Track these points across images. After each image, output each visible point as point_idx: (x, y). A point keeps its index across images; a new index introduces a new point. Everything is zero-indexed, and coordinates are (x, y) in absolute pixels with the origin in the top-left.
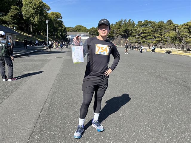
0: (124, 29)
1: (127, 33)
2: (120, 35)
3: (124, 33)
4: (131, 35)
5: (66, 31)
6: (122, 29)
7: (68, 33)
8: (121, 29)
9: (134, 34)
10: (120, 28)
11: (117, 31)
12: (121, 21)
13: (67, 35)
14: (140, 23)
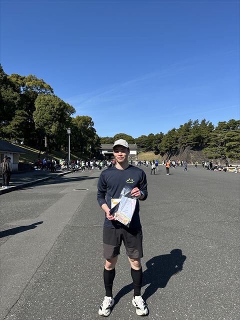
0: (195, 136)
1: (200, 142)
2: (188, 145)
3: (195, 141)
4: (207, 145)
5: (100, 144)
6: (191, 136)
7: (103, 146)
8: (189, 136)
9: (213, 144)
10: (188, 134)
11: (182, 140)
12: (190, 124)
13: (102, 150)
14: (222, 124)
